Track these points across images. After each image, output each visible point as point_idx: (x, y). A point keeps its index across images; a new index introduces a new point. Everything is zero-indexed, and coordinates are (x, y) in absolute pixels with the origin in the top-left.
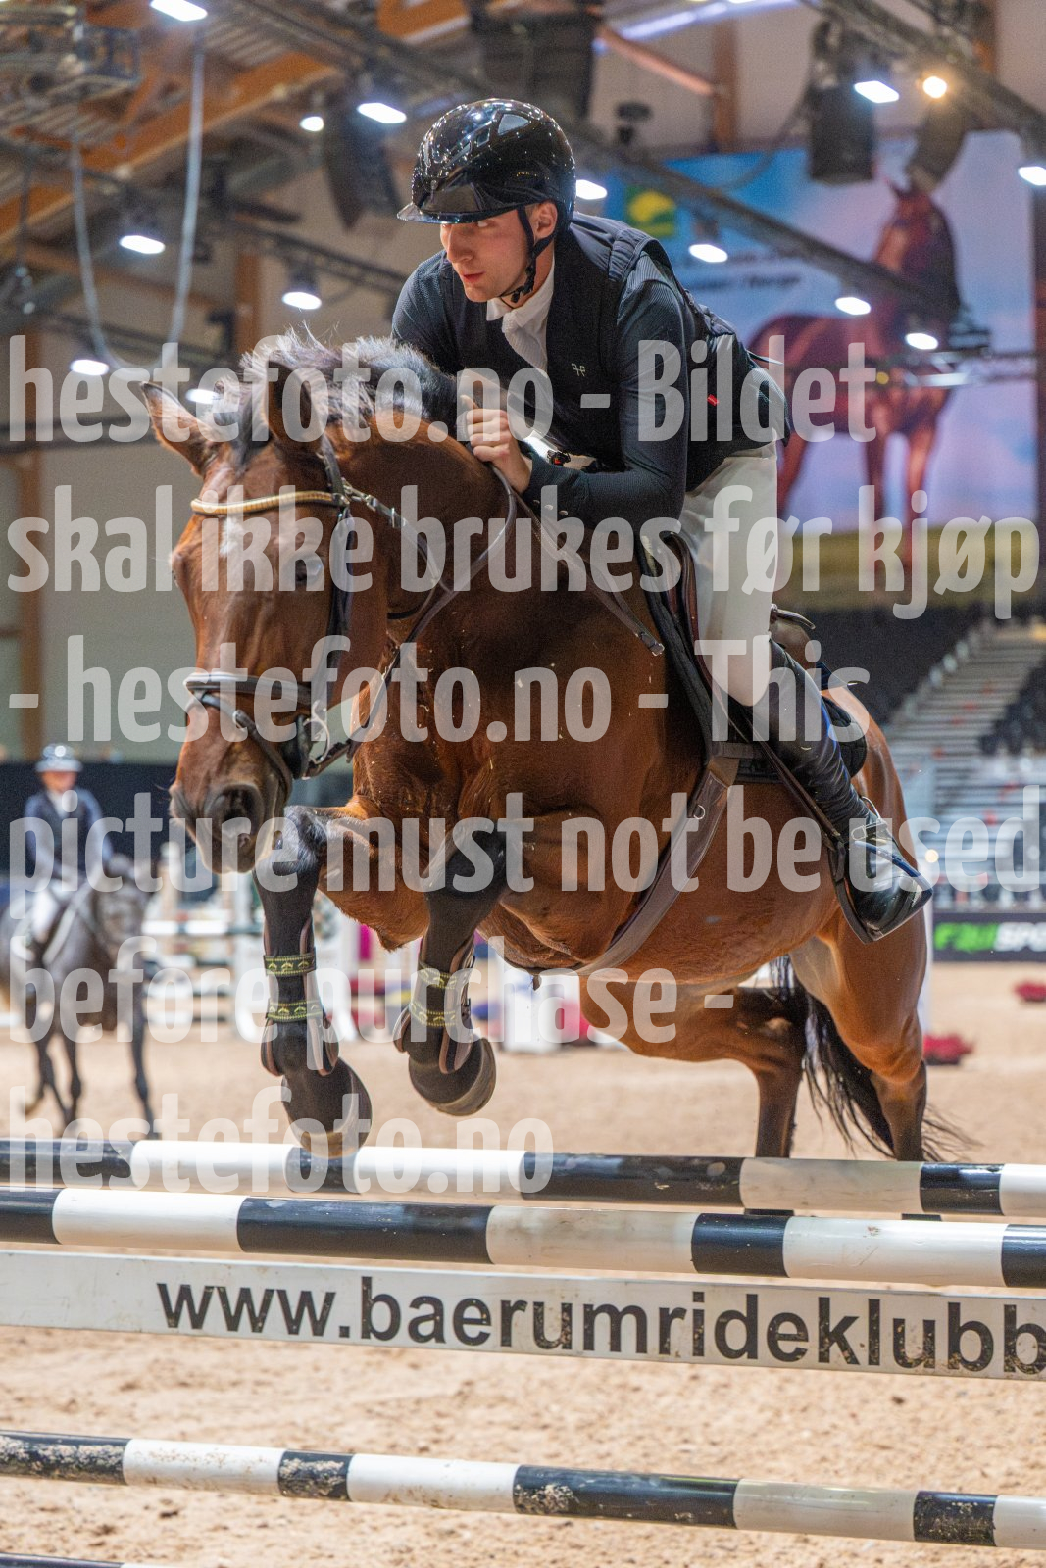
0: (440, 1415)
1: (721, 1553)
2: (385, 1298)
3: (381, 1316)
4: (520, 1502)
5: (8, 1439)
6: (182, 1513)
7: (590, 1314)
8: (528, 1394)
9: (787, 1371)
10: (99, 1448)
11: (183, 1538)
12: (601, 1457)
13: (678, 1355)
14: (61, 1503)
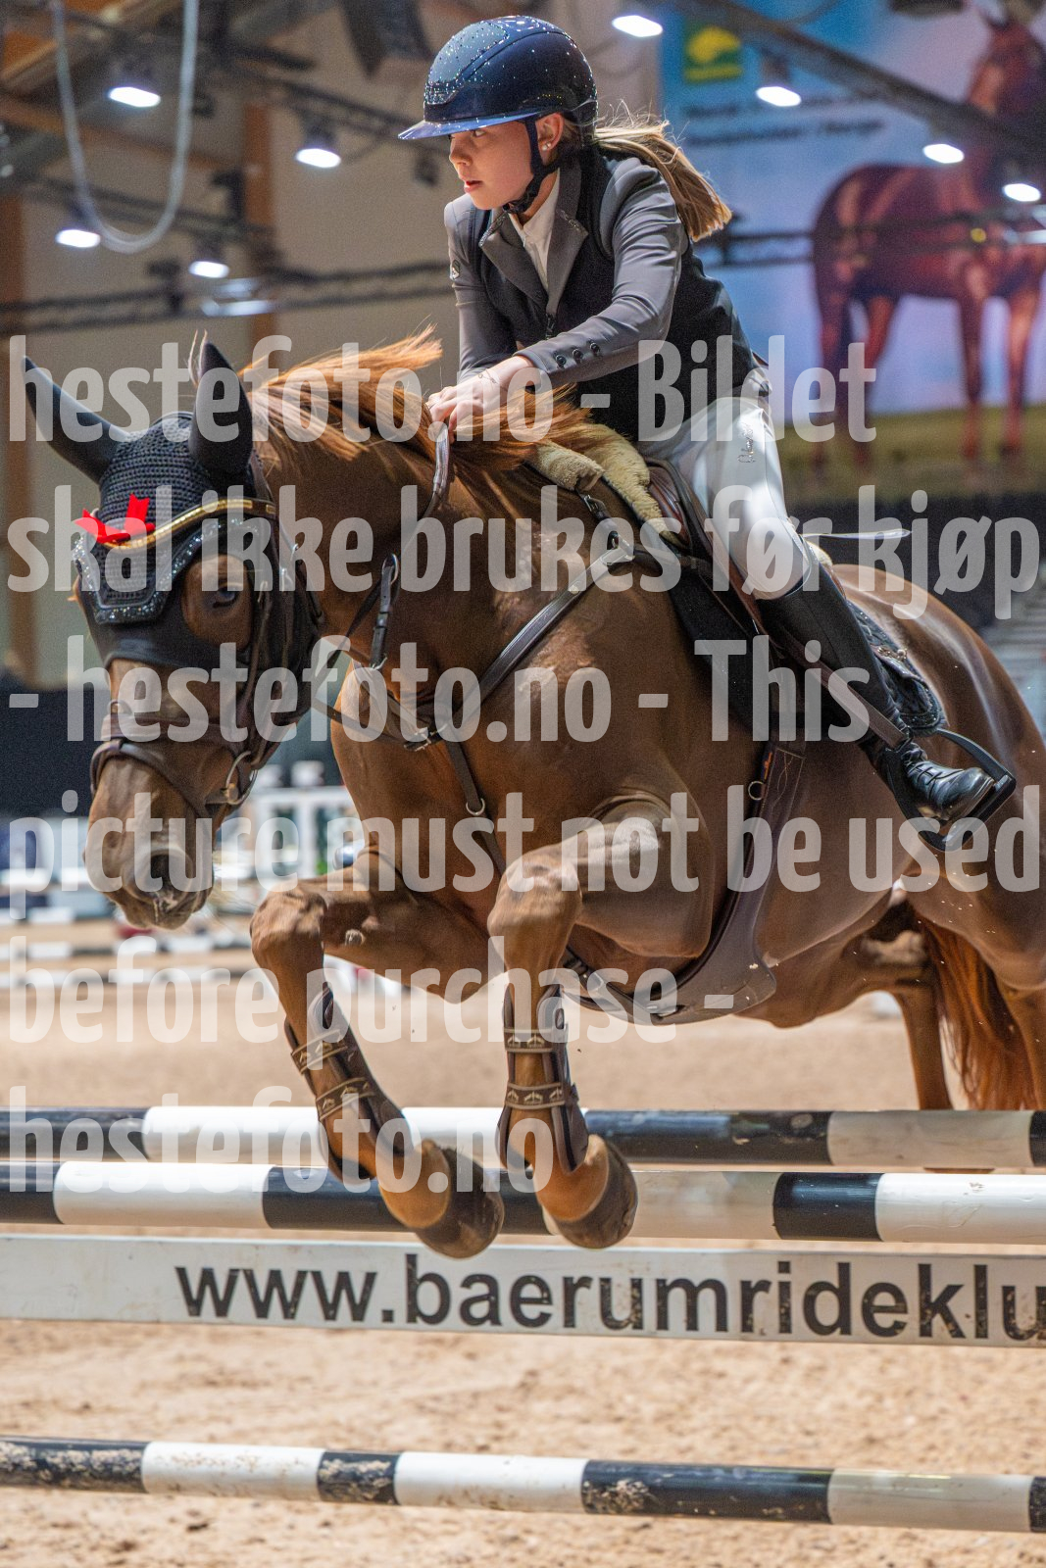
0: (501, 1409)
1: (817, 1554)
2: (432, 1278)
3: (429, 1298)
4: (589, 1500)
5: (12, 1446)
6: (212, 1525)
7: (663, 1289)
8: (598, 1383)
9: (888, 1349)
10: (114, 1454)
11: (213, 1554)
12: (682, 1452)
13: (762, 1333)
14: (75, 1517)
